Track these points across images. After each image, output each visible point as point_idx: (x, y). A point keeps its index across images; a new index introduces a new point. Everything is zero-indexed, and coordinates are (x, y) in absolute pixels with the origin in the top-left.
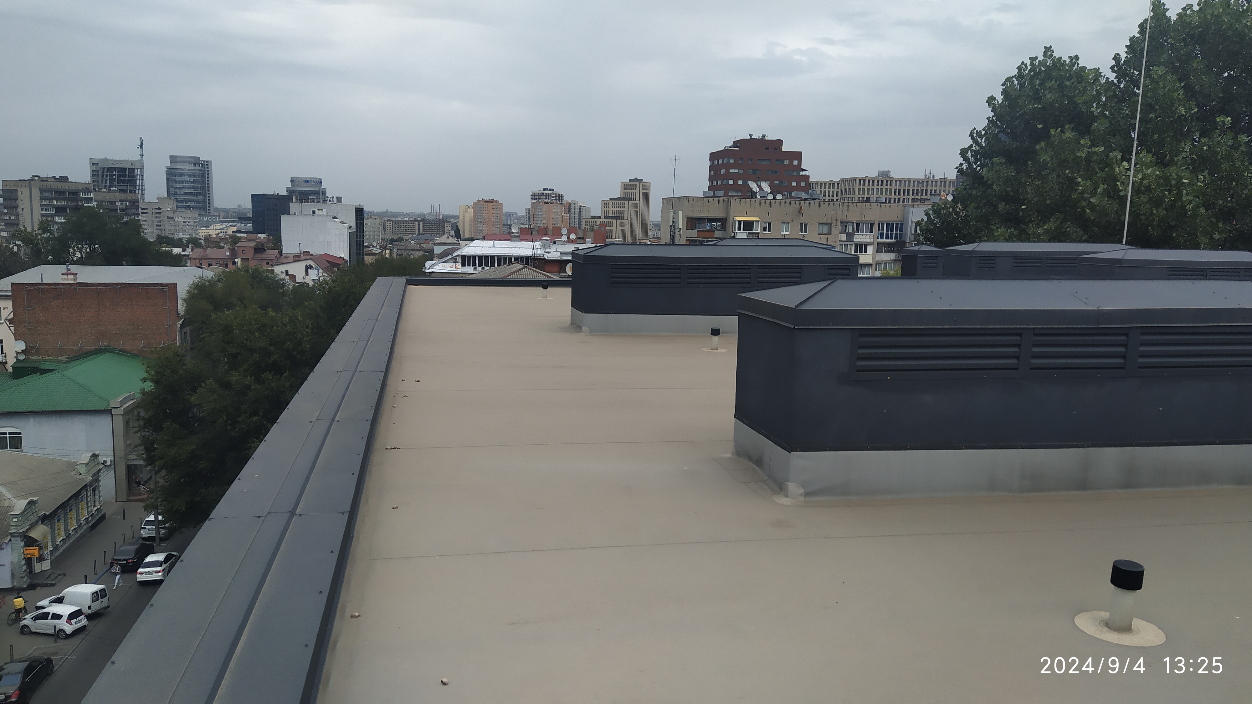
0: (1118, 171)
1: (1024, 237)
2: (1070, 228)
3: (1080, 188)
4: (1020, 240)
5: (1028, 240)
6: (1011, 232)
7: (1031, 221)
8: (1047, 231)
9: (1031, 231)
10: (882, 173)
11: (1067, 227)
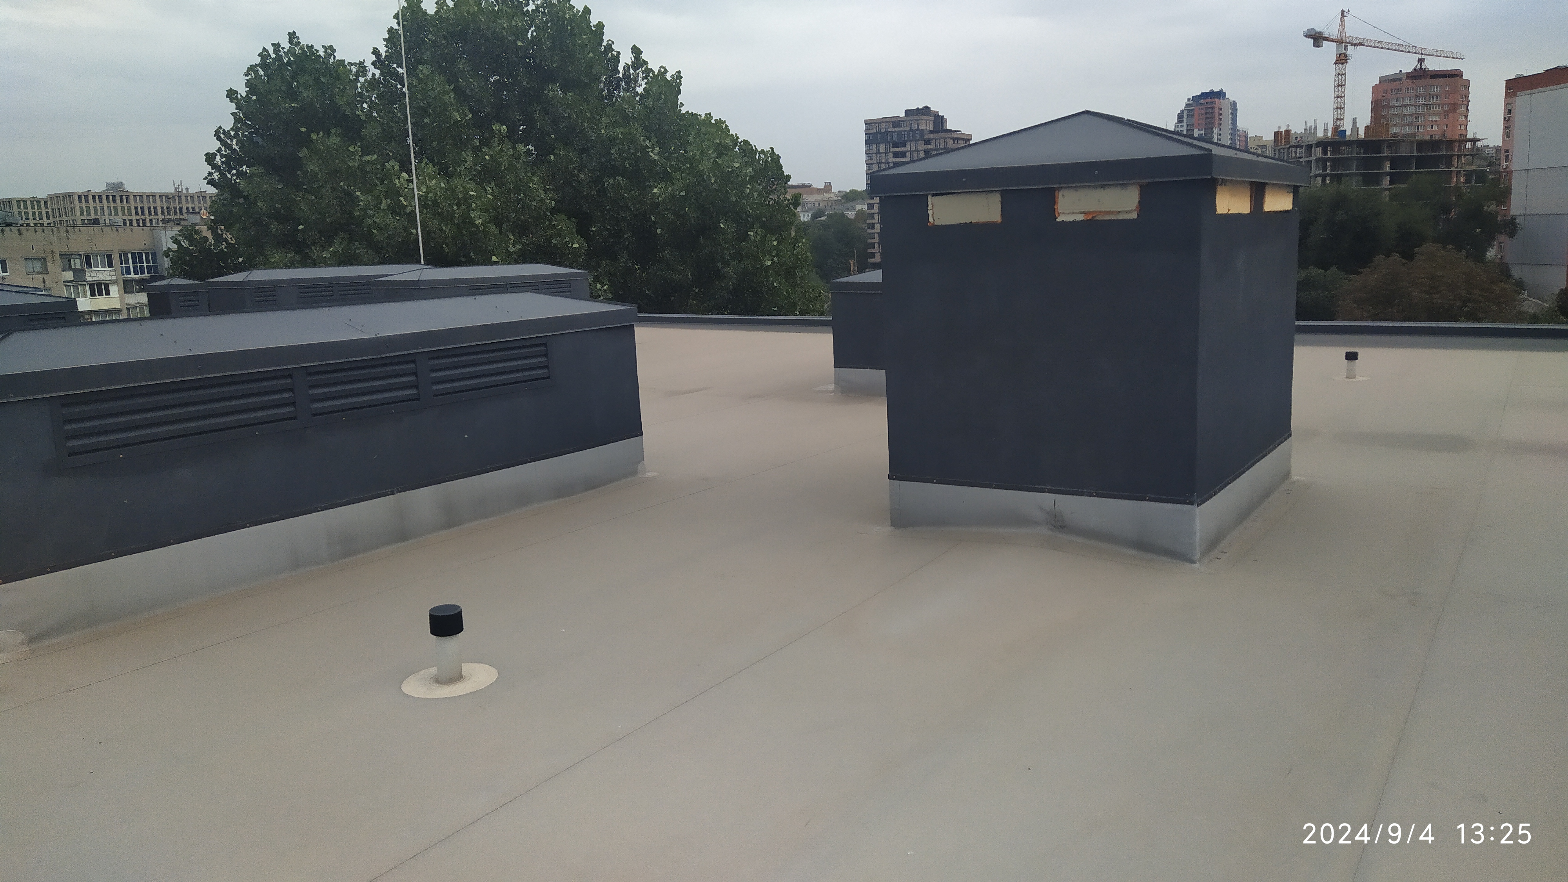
0: (397, 183)
1: (307, 261)
2: (359, 249)
3: (361, 203)
4: (304, 265)
5: (315, 265)
6: (291, 258)
7: (314, 244)
8: (334, 254)
9: (316, 255)
10: (113, 186)
11: (356, 249)
